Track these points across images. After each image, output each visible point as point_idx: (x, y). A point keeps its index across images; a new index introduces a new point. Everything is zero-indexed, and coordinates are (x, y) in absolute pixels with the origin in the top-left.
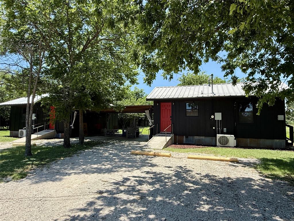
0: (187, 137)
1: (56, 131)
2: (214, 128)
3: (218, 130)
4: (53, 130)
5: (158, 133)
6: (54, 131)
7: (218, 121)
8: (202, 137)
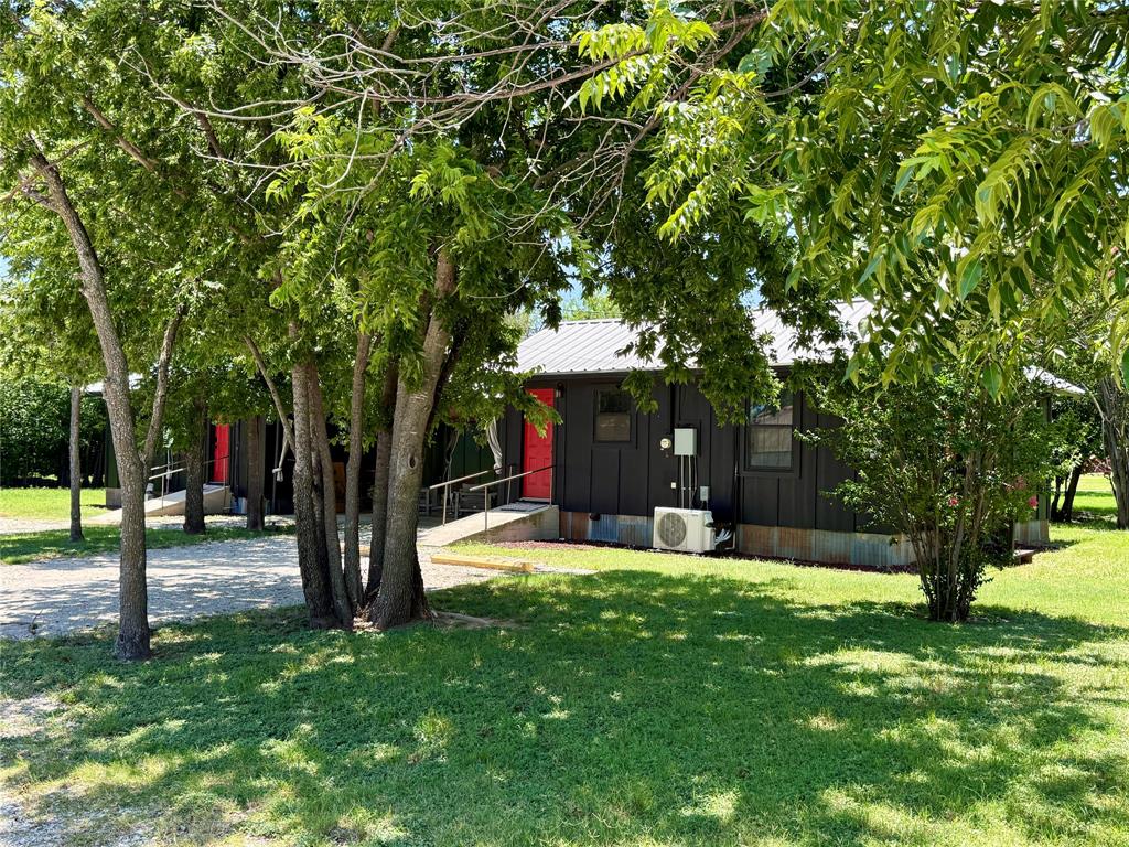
0: (596, 518)
1: (232, 490)
2: (674, 485)
3: (686, 492)
4: (222, 485)
5: (514, 501)
6: (223, 488)
7: (686, 457)
8: (639, 518)
